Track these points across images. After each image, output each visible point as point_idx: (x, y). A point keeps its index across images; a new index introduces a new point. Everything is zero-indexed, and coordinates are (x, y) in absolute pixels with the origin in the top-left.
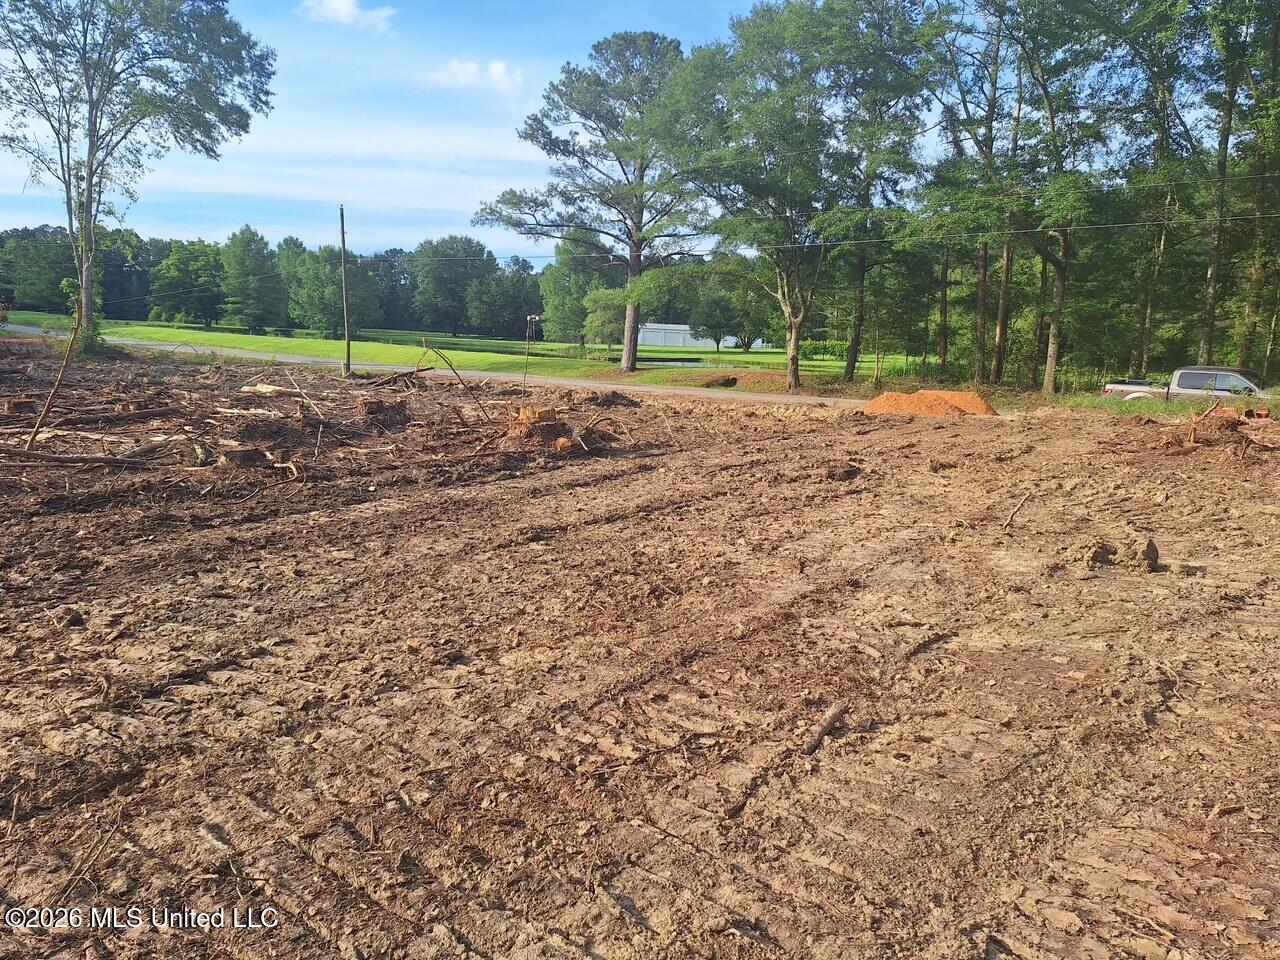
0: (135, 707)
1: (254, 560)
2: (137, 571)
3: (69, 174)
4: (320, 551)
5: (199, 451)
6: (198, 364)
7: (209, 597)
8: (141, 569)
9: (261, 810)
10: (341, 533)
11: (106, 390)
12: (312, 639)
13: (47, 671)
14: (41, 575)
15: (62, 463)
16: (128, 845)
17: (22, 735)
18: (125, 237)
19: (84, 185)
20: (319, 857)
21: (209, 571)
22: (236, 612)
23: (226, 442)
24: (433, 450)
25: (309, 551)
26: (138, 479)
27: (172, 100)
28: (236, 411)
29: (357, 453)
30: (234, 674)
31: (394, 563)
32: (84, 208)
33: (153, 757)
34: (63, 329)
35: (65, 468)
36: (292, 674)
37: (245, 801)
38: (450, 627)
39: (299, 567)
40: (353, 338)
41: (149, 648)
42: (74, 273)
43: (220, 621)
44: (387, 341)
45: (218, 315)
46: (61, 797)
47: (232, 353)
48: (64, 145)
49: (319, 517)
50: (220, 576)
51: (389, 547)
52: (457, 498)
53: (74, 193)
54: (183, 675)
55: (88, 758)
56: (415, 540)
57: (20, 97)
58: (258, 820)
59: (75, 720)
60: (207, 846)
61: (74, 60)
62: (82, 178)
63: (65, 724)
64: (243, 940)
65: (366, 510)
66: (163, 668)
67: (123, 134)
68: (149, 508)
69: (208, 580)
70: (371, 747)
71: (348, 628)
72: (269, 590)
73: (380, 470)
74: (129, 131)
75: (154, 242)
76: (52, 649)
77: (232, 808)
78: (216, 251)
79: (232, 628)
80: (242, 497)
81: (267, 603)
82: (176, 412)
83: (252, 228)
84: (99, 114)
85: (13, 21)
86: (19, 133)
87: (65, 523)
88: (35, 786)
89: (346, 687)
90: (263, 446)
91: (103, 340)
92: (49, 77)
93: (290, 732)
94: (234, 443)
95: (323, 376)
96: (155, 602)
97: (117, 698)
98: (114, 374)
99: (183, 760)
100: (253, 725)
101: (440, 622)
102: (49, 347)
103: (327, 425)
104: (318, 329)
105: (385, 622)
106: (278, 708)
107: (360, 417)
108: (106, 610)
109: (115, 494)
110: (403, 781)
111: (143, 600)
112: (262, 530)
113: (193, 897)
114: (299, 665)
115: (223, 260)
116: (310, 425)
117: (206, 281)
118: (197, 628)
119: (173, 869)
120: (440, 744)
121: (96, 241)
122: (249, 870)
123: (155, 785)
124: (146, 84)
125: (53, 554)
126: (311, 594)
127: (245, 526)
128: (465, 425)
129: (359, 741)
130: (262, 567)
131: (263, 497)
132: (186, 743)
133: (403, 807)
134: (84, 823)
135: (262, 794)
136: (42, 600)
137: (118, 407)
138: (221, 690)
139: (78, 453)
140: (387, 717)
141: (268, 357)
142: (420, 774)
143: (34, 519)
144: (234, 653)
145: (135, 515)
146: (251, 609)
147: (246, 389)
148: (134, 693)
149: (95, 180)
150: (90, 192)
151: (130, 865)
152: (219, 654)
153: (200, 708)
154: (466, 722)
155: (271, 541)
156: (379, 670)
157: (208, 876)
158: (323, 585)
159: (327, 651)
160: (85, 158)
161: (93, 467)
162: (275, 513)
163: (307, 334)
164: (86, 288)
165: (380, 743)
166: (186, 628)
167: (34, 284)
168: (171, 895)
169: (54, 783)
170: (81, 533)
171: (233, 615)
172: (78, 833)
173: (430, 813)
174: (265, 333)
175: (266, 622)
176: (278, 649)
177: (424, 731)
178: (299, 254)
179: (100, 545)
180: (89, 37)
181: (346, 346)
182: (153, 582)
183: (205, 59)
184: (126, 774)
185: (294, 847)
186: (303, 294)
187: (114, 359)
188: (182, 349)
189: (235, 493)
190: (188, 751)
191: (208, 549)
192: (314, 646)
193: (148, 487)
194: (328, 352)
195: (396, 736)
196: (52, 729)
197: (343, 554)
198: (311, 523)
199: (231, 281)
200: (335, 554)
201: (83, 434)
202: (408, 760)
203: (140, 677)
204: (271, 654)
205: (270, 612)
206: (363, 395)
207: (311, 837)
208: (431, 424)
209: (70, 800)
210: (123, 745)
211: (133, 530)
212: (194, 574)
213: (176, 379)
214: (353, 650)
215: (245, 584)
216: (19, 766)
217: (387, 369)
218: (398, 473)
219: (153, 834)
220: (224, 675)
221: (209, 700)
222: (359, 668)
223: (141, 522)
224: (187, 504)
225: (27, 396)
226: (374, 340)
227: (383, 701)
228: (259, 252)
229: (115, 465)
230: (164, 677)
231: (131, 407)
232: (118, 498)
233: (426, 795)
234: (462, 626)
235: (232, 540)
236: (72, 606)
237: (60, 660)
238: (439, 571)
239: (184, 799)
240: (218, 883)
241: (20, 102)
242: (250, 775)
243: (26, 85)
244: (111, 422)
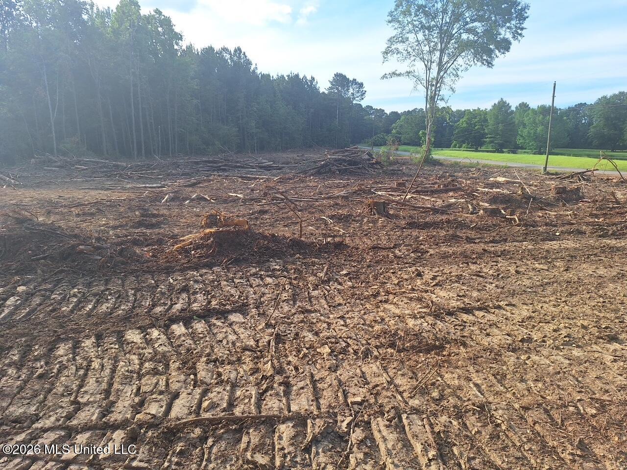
0: (442, 318)
1: (495, 262)
2: (443, 258)
3: (429, 84)
4: (529, 262)
5: (470, 207)
6: (470, 167)
7: (474, 275)
8: (445, 256)
9: (499, 385)
10: (540, 255)
11: (432, 179)
12: (525, 307)
13: (409, 293)
14: (406, 253)
15: (415, 208)
16: (439, 378)
17: (399, 317)
18: (447, 110)
19: (433, 88)
20: (530, 420)
21: (474, 263)
22: (486, 285)
23: (483, 204)
24: (596, 216)
25: (523, 262)
26: (444, 217)
27: (476, 42)
28: (486, 190)
29: (549, 214)
30: (486, 314)
31: (571, 276)
32: (432, 99)
33: (448, 342)
34: (418, 152)
35: (416, 210)
36: (514, 322)
37: (492, 378)
38: (608, 319)
39: (518, 269)
40: (550, 153)
41: (448, 293)
42: (425, 128)
43: (479, 288)
44: (569, 155)
45: (481, 144)
46: (413, 347)
47: (487, 162)
48: (428, 72)
49: (528, 245)
50: (479, 267)
51: (568, 267)
52: (612, 245)
53: (429, 93)
54: (463, 309)
55: (423, 334)
56: (584, 266)
57: (414, 54)
58: (498, 389)
59: (418, 316)
60: (474, 393)
61: (436, 32)
62: (433, 85)
63: (415, 317)
64: (491, 446)
65: (555, 245)
66: (454, 304)
67: (452, 62)
68: (448, 231)
69: (473, 267)
70: (559, 373)
71: (545, 306)
72: (502, 277)
73: (563, 225)
74: (455, 60)
75: (458, 111)
76: (410, 284)
77: (485, 379)
78: (485, 113)
79: (484, 292)
80: (489, 230)
81: (501, 284)
82: (460, 189)
83: (504, 100)
84: (444, 55)
85: (415, 21)
86: (412, 69)
87: (415, 233)
88: (404, 339)
89: (545, 336)
90: (501, 207)
91: (432, 157)
92: (426, 42)
93: (514, 350)
94: (487, 205)
95: (531, 173)
96: (450, 273)
97: (435, 311)
98: (435, 171)
99: (461, 347)
100: (494, 341)
101: (602, 315)
102: (411, 160)
103: (534, 199)
104: (530, 149)
105: (566, 307)
106: (507, 337)
107: (552, 195)
108: (431, 273)
109: (435, 223)
110: (579, 398)
111: (445, 271)
112: (499, 248)
113: (467, 415)
114: (519, 318)
115: (488, 117)
116: (525, 198)
117: (478, 128)
118: (468, 288)
119: (459, 398)
120: (602, 385)
121: (435, 113)
122: (494, 412)
123: (449, 355)
124: (465, 36)
125: (411, 245)
126: (524, 284)
127: (490, 245)
128: (618, 202)
129: (551, 368)
130: (499, 265)
131: (500, 231)
132: (463, 341)
133: (579, 413)
134: (422, 362)
135: (501, 377)
136: (407, 263)
137: (436, 186)
138: (479, 320)
139: (420, 204)
140: (569, 359)
141: (504, 164)
142: (590, 398)
143: (404, 230)
144: (486, 304)
145: (443, 233)
146: (494, 285)
147: (492, 179)
148: (442, 311)
149: (438, 85)
150: (435, 91)
151: (440, 388)
152: (479, 303)
153: (470, 326)
154: (620, 377)
155: (504, 253)
156: (564, 332)
157: (474, 407)
158: (531, 281)
159: (533, 315)
160: (436, 76)
161: (426, 210)
162: (505, 240)
163: (525, 152)
164: (429, 134)
165: (564, 372)
166: (463, 288)
167: (409, 134)
168: (458, 409)
169: (410, 340)
170: (421, 238)
171: (485, 286)
172: (419, 365)
173: (596, 422)
174: (503, 152)
175: (501, 293)
176: (508, 308)
177: (593, 375)
178: (526, 111)
179: (428, 244)
180: (444, 20)
181: (546, 158)
182: (450, 263)
183: (493, 18)
184: (437, 346)
185: (516, 410)
186: (525, 132)
187: (435, 165)
188: (464, 161)
189: (487, 228)
190: (464, 345)
191: (473, 253)
192: (526, 311)
193: (448, 221)
194: (536, 161)
195: (574, 372)
196: (410, 318)
197: (541, 266)
198: (524, 248)
199: (490, 127)
200: (537, 265)
201: (422, 197)
202: (582, 387)
203: (444, 305)
204: (504, 309)
205: (503, 288)
206: (553, 184)
207: (526, 408)
208: (595, 201)
209: (417, 349)
210: (437, 333)
211: (441, 239)
212: (467, 263)
213: (460, 174)
214: (549, 318)
215: (491, 272)
216: (398, 329)
217: (568, 170)
218: (574, 227)
219: (450, 378)
220: (481, 313)
221: (474, 324)
222: (552, 328)
223: (445, 236)
224: (464, 231)
225: (403, 180)
226: (562, 154)
227: (565, 350)
228: (506, 111)
229: (435, 211)
230: (455, 307)
231: (442, 186)
232: (435, 225)
233: (594, 411)
234: (617, 321)
235: (484, 250)
236: (418, 268)
237: (413, 290)
238: (600, 286)
239: (463, 367)
240: (479, 413)
241: (414, 56)
242: (494, 366)
243: (417, 48)
244: (433, 193)
